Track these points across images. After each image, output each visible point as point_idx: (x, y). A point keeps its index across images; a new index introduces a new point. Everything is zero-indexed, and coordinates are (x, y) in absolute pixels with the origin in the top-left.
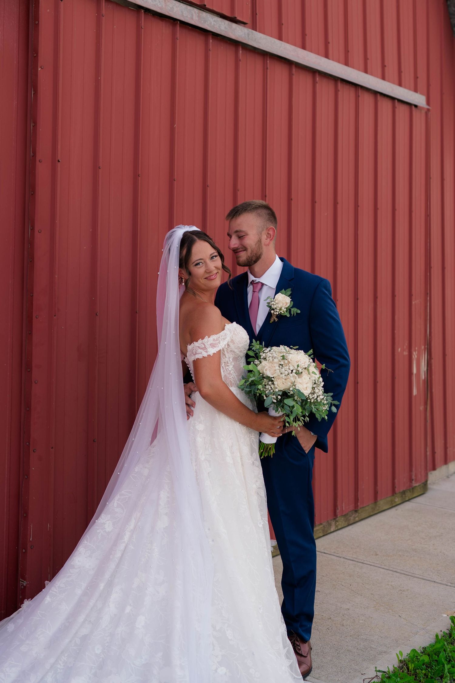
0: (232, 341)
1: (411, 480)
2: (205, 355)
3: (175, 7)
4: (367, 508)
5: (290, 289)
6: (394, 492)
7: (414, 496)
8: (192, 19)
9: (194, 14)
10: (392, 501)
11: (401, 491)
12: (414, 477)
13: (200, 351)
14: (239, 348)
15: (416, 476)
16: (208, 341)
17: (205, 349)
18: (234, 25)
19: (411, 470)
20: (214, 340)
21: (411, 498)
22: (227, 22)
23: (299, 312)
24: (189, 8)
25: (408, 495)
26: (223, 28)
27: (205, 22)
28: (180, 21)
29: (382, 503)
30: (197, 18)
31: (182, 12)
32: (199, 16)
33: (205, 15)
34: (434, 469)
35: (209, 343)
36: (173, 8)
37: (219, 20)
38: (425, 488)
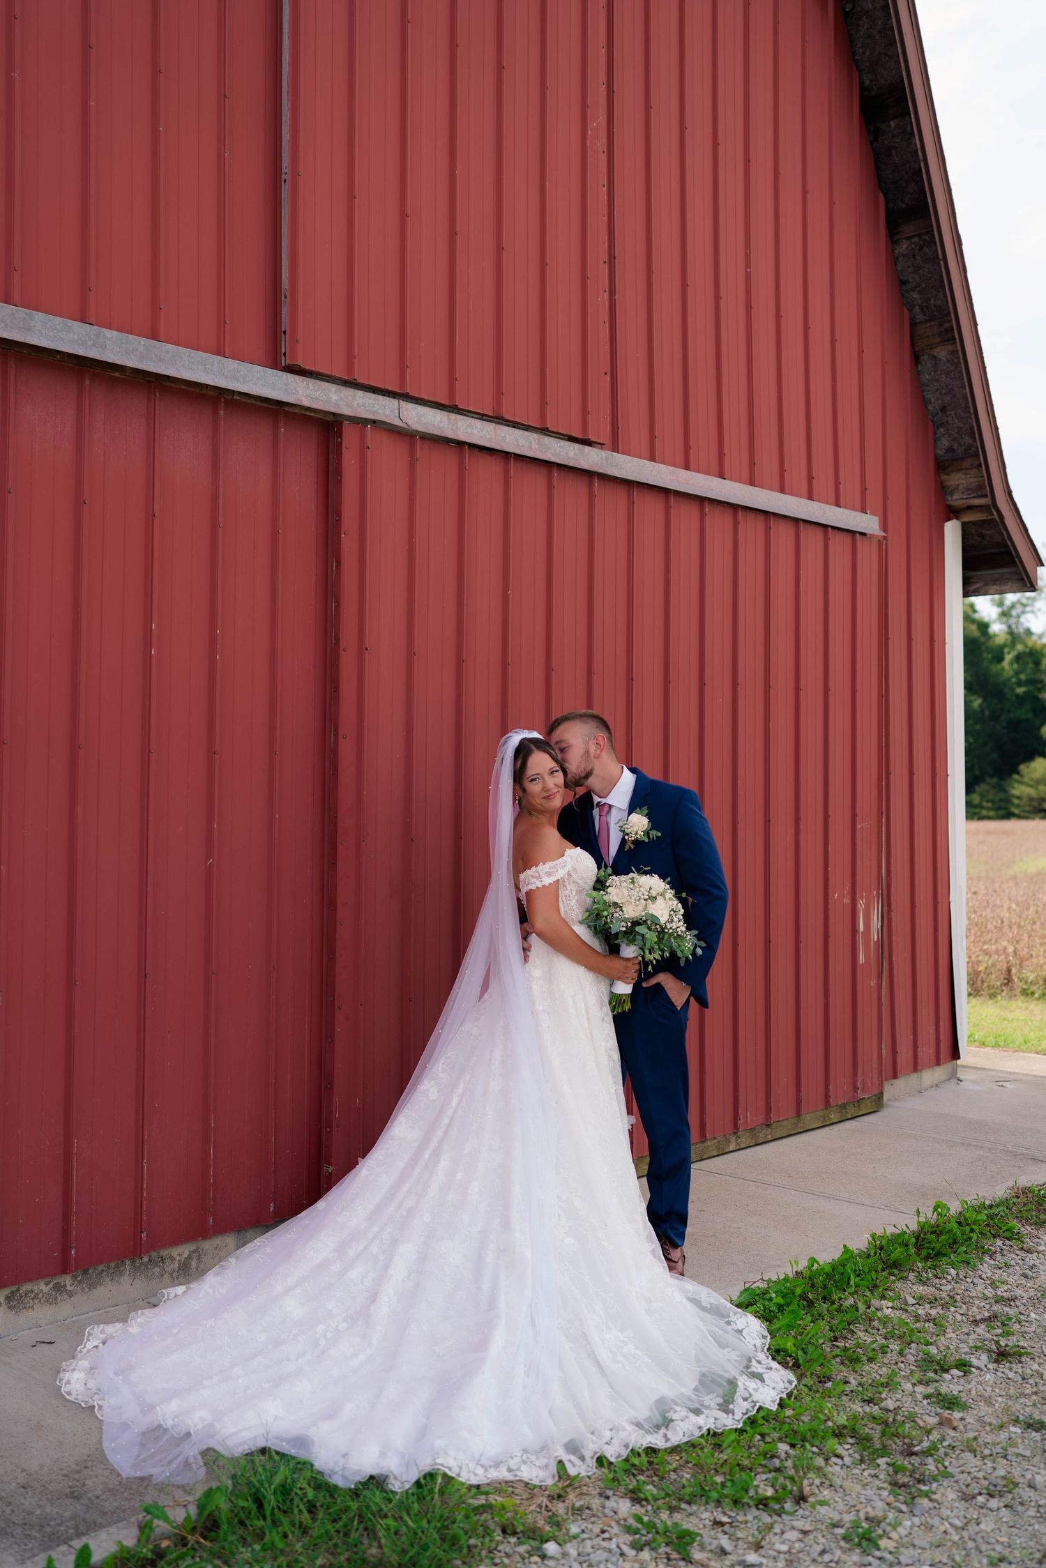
0: (575, 870)
1: (855, 1089)
2: (539, 885)
3: (507, 436)
4: (785, 1123)
5: (646, 807)
6: (827, 1104)
7: (861, 1113)
8: (531, 448)
9: (533, 442)
10: (824, 1117)
11: (840, 1103)
12: (859, 1085)
13: (533, 880)
14: (583, 878)
15: (863, 1083)
16: (543, 868)
17: (539, 878)
18: (587, 449)
19: (855, 1074)
20: (550, 867)
21: (855, 1115)
22: (577, 446)
23: (659, 834)
24: (526, 433)
25: (851, 1111)
26: (571, 454)
27: (548, 449)
28: (515, 455)
29: (808, 1119)
30: (537, 447)
31: (517, 441)
32: (539, 444)
33: (547, 440)
34: (895, 1077)
35: (544, 871)
36: (505, 437)
37: (567, 444)
38: (878, 1103)
